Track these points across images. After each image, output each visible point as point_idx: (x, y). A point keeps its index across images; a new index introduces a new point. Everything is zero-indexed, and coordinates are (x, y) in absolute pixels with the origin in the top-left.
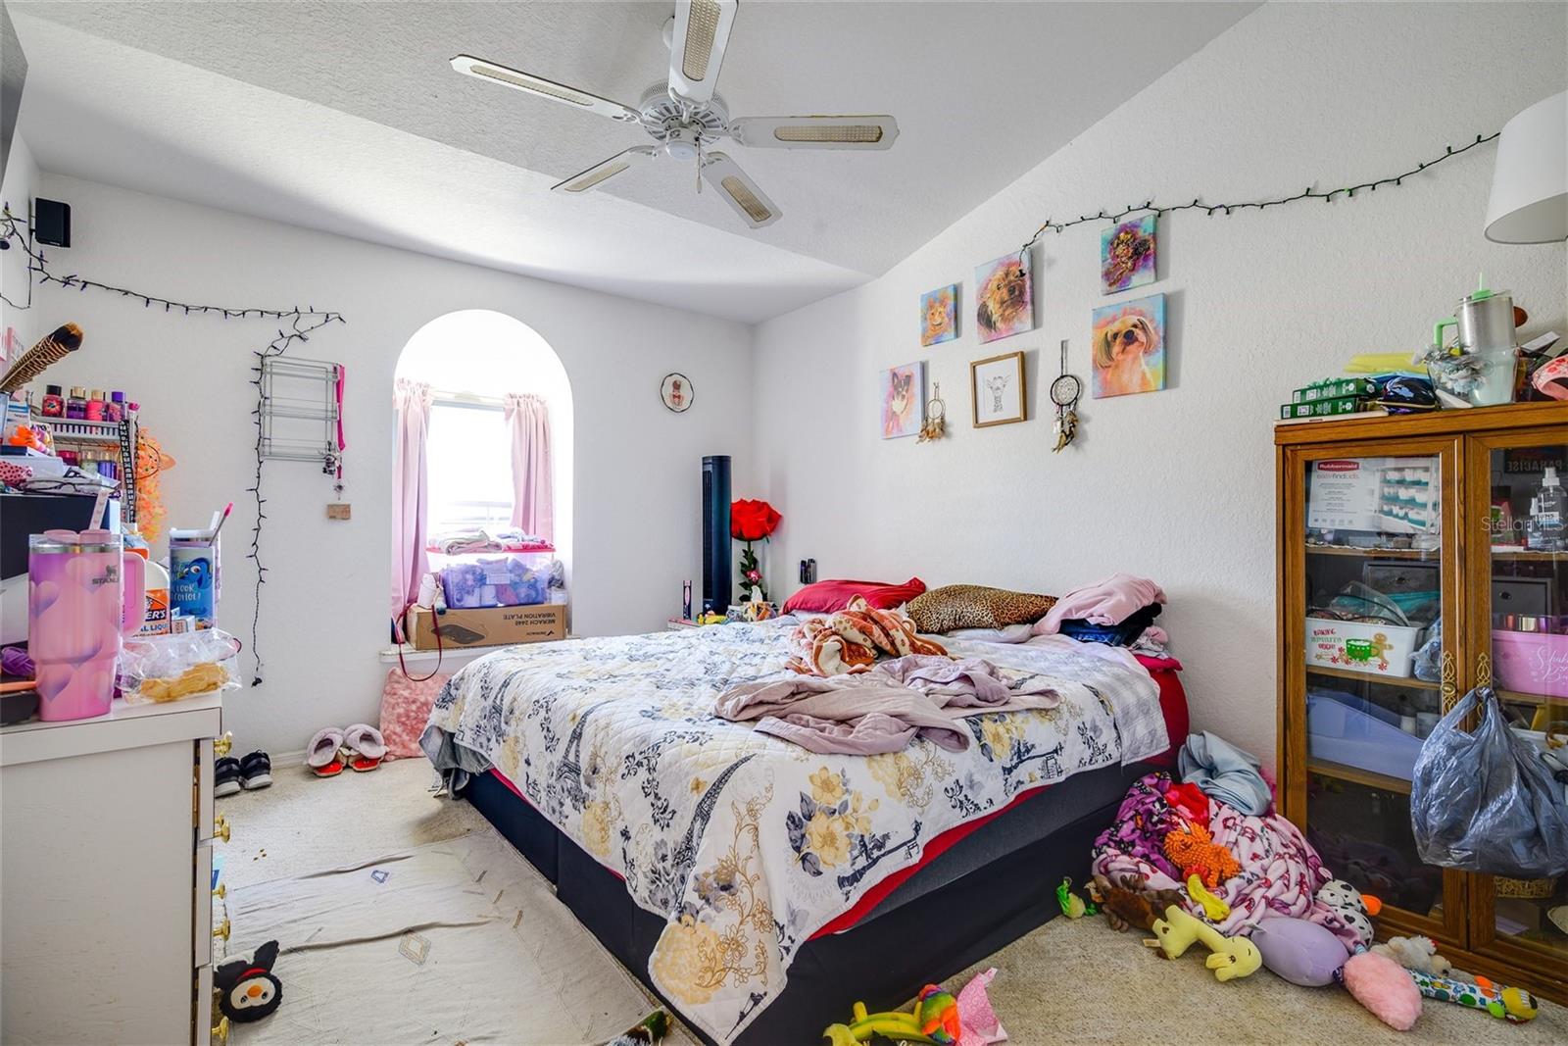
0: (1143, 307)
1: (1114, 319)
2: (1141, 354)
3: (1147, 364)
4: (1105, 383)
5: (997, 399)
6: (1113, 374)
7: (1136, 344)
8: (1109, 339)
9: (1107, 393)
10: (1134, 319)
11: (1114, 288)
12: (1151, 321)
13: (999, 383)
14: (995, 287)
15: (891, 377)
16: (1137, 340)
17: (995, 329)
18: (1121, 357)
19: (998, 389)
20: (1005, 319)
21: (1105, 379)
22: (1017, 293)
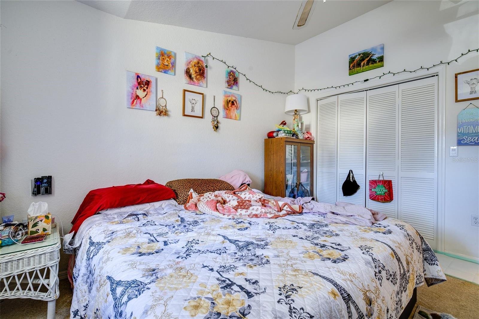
0: (236, 96)
1: (229, 96)
2: (235, 109)
3: (237, 112)
4: (227, 114)
5: (193, 108)
6: (229, 112)
7: (234, 105)
8: (228, 101)
9: (227, 117)
10: (234, 98)
11: (229, 87)
12: (238, 101)
13: (194, 102)
14: (193, 64)
15: (136, 77)
16: (234, 104)
17: (193, 80)
18: (230, 108)
19: (193, 104)
20: (197, 79)
21: (227, 112)
22: (202, 72)
